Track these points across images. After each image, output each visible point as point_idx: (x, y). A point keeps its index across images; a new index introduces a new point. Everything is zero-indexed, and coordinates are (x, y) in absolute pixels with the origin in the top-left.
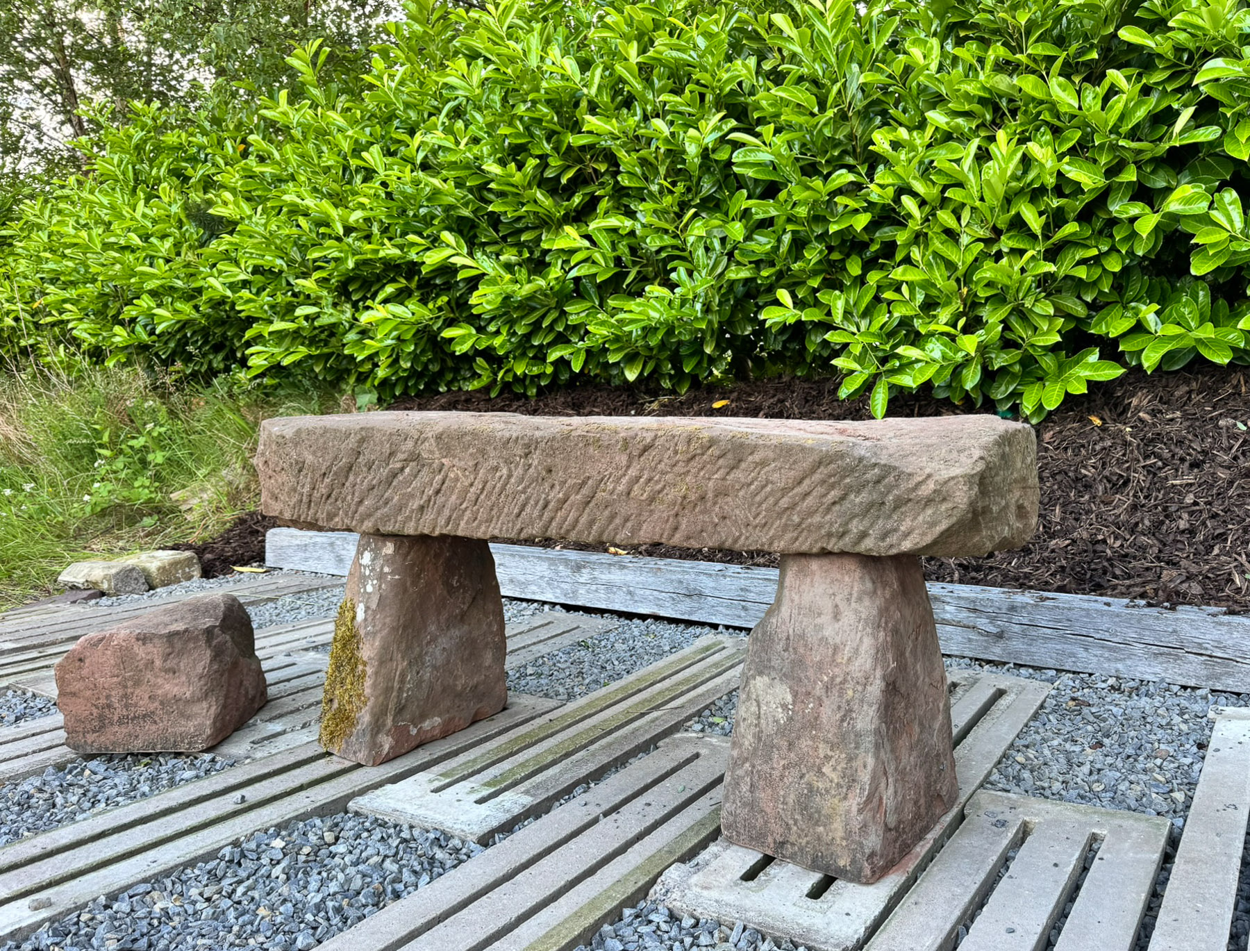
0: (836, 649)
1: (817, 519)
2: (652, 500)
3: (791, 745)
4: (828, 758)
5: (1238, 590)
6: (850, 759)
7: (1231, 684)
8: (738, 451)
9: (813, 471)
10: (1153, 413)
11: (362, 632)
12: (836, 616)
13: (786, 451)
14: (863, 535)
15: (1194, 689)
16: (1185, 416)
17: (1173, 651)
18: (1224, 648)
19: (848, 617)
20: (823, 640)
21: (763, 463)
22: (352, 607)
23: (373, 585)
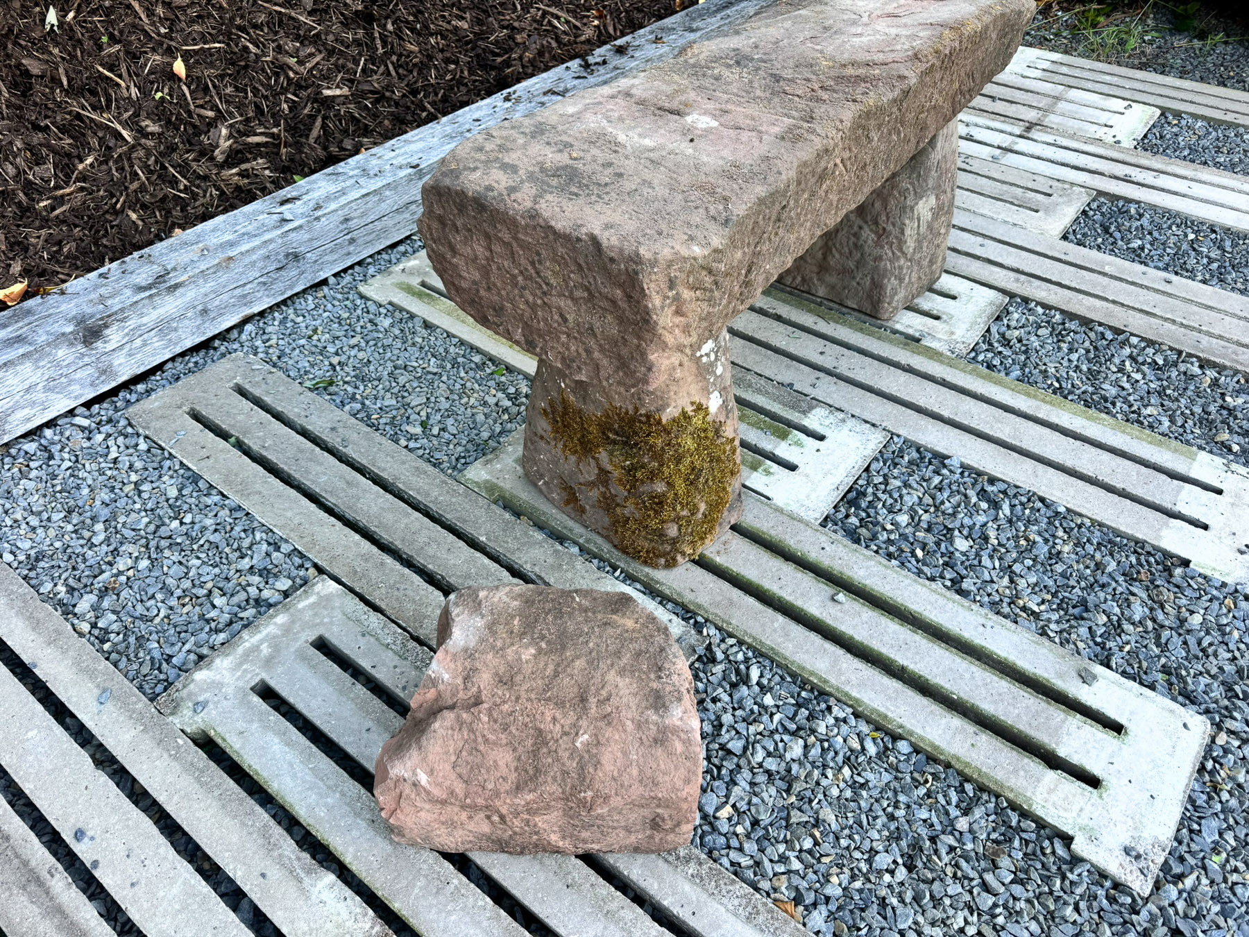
3: (932, 230)
22: (699, 407)
23: (723, 365)
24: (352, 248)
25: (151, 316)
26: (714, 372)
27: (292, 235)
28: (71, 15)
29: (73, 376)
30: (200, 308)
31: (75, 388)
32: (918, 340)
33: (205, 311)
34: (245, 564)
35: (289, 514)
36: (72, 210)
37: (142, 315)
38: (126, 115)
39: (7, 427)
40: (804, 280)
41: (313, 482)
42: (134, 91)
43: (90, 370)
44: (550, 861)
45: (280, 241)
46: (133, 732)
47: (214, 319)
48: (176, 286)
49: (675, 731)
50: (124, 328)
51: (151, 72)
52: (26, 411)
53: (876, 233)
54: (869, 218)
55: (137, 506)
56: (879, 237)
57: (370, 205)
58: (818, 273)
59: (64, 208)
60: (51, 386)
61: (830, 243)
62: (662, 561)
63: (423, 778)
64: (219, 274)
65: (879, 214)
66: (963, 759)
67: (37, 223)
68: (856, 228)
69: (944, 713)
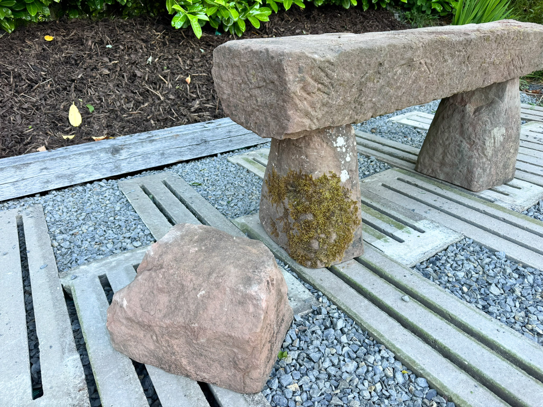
3: (504, 147)
11: (349, 187)
22: (334, 176)
23: (350, 156)
24: (230, 144)
25: (141, 150)
26: (345, 159)
27: (205, 132)
28: (157, 59)
29: (104, 166)
30: (161, 152)
31: (104, 171)
32: (493, 202)
33: (163, 154)
34: (128, 235)
35: (155, 221)
36: (133, 118)
37: (137, 148)
38: (164, 93)
39: (74, 179)
40: (433, 171)
41: (172, 213)
42: (170, 86)
43: (112, 165)
44: (183, 380)
45: (200, 133)
46: (44, 281)
47: (166, 158)
48: (153, 140)
49: (251, 298)
50: (129, 152)
51: (178, 80)
52: (83, 175)
53: (470, 144)
54: (466, 136)
55: (103, 211)
56: (471, 145)
58: (440, 167)
59: (131, 117)
60: (95, 167)
61: (446, 151)
62: (309, 263)
63: (125, 303)
64: (172, 140)
65: (471, 134)
66: (462, 398)
67: (119, 120)
68: (459, 142)
69: (455, 369)
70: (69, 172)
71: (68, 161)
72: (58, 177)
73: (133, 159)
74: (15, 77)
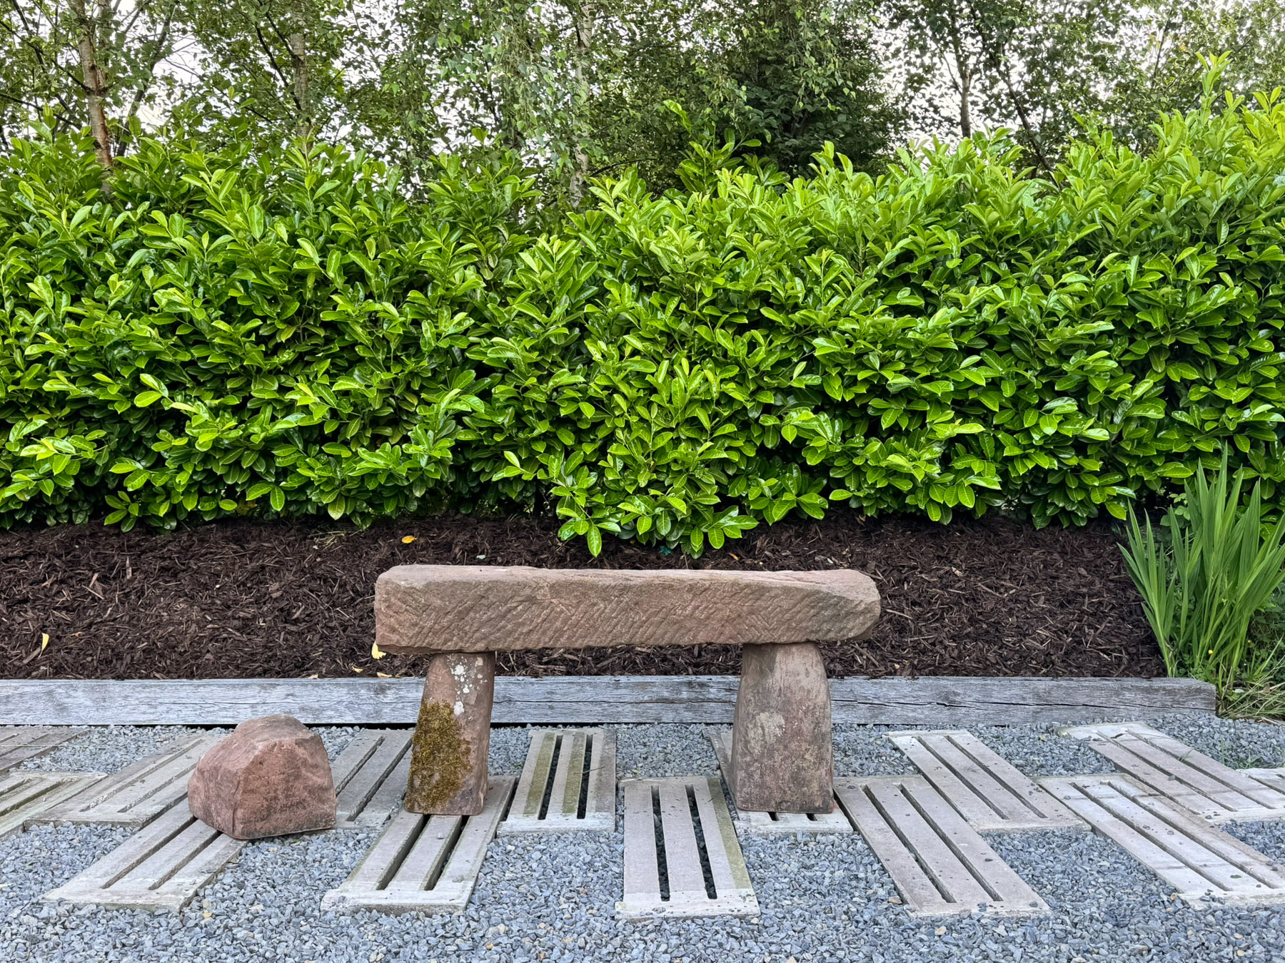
0: (809, 692)
1: (804, 624)
2: (708, 618)
3: (786, 747)
4: (807, 750)
5: (861, 666)
6: (820, 748)
7: (883, 719)
8: (760, 591)
9: (802, 599)
10: (773, 551)
11: (463, 722)
12: (807, 674)
13: (787, 591)
14: (829, 631)
15: (864, 725)
16: (793, 553)
17: (849, 703)
18: (878, 698)
19: (813, 675)
20: (802, 688)
21: (776, 596)
23: (469, 688)
24: (550, 712)
26: (462, 690)
29: (361, 707)
31: (361, 713)
32: (736, 819)
43: (371, 708)
52: (331, 713)
57: (572, 690)
60: (350, 706)
70: (316, 706)
71: (320, 691)
72: (303, 709)
73: (400, 705)
74: (340, 586)
